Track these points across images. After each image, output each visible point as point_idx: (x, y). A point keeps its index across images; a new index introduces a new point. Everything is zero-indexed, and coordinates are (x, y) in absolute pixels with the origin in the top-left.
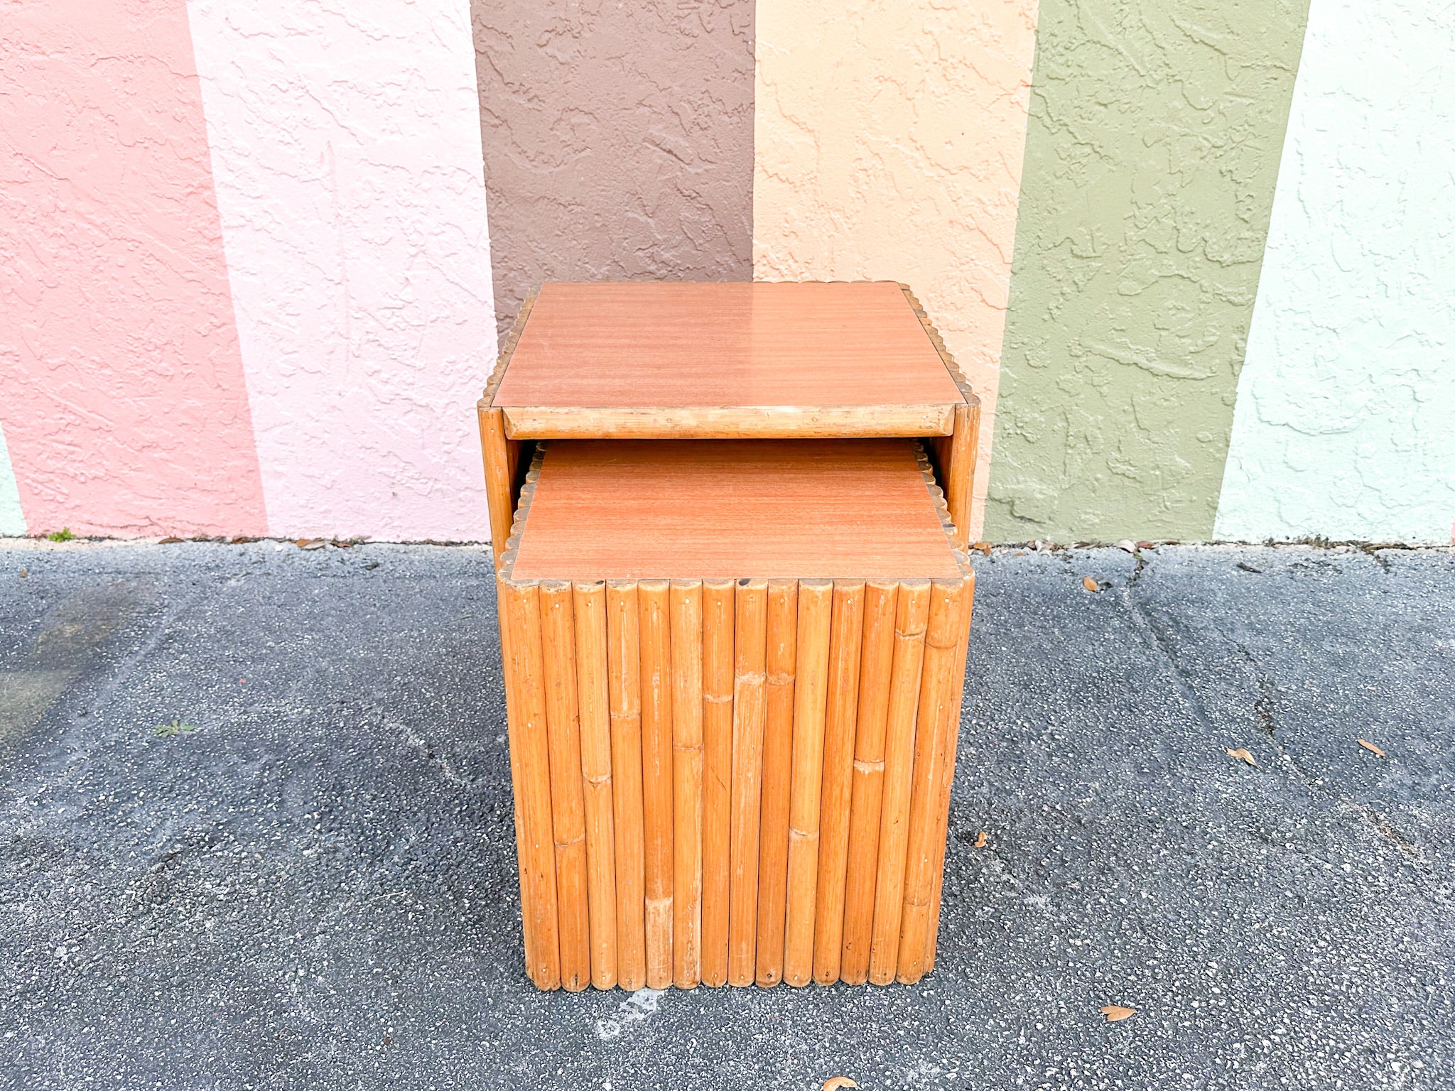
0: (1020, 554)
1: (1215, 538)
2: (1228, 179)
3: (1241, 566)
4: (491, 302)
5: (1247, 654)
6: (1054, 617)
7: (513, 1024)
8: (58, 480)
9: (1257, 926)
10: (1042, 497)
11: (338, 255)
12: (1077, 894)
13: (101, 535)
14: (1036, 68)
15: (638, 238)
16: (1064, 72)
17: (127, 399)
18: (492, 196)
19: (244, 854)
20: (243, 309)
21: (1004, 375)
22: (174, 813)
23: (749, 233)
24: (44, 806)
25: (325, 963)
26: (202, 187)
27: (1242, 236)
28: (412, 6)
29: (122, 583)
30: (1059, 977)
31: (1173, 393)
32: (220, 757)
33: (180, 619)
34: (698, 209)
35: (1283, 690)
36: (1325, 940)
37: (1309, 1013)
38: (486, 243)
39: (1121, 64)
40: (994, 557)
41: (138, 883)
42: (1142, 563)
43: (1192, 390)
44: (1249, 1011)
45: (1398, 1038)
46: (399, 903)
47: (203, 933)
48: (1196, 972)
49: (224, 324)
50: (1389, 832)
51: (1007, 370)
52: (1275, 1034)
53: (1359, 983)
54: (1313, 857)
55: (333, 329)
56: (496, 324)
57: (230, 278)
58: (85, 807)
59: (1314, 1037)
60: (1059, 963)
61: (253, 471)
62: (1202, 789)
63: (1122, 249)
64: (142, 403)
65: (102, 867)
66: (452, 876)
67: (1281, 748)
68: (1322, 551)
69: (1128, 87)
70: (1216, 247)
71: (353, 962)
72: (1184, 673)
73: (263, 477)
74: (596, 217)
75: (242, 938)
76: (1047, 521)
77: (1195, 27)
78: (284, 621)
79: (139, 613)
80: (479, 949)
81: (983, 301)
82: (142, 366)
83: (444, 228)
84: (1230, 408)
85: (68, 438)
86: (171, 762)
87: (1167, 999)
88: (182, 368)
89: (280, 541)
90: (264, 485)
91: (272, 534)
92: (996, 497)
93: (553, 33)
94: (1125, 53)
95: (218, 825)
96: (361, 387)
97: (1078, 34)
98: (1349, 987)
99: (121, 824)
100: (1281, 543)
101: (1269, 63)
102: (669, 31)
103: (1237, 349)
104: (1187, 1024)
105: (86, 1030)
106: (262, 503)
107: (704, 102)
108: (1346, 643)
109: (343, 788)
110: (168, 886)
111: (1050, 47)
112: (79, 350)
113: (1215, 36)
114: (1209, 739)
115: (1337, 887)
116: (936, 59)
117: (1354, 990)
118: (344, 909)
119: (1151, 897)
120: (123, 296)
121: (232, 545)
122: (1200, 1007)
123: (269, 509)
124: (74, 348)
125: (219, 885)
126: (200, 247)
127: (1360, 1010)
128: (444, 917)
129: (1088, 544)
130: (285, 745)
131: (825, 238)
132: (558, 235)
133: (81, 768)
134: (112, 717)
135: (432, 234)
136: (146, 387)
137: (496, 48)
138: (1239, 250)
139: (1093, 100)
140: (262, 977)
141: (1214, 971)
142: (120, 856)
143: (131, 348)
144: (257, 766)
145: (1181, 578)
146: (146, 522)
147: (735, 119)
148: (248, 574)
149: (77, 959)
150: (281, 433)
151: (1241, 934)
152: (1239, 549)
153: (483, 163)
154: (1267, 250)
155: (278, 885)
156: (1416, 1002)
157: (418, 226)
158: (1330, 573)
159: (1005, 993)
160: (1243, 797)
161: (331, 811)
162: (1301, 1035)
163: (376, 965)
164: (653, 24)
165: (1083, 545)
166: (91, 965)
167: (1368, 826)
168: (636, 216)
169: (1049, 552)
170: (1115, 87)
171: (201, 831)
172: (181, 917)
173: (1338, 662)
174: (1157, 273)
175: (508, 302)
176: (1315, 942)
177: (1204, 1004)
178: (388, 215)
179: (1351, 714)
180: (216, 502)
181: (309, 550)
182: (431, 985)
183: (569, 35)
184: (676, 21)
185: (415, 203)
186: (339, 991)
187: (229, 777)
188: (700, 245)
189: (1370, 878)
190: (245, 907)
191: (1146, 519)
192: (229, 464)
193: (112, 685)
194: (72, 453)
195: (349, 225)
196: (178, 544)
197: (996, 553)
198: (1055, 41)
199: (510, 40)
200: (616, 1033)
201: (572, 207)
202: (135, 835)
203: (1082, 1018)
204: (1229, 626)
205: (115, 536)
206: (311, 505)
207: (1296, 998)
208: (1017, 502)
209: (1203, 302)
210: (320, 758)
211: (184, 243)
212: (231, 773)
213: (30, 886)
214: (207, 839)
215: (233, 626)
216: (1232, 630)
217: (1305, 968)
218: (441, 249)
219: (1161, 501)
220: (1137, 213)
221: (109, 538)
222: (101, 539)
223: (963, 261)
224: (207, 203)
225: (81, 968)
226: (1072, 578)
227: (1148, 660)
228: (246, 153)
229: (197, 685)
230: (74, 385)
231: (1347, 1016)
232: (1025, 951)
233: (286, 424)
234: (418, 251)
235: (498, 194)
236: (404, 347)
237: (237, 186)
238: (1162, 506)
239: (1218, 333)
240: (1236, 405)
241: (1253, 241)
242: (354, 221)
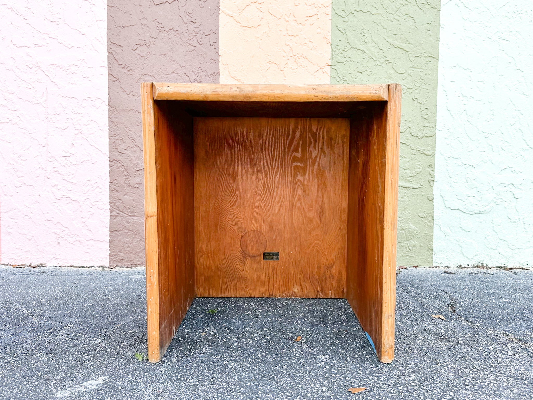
1: (434, 265)
2: (416, 102)
3: (446, 272)
4: (108, 153)
11: (45, 134)
14: (332, 59)
16: (343, 60)
18: (111, 109)
27: (425, 125)
28: (84, 35)
38: (107, 129)
39: (366, 56)
42: (400, 272)
43: (413, 194)
55: (39, 166)
56: (109, 163)
67: (459, 316)
69: (370, 65)
70: (415, 130)
73: (2, 235)
77: (394, 42)
83: (90, 123)
84: (431, 202)
89: (6, 265)
91: (2, 263)
93: (139, 45)
94: (367, 52)
96: (49, 192)
97: (348, 45)
100: (466, 267)
101: (426, 55)
102: (185, 44)
103: (430, 174)
107: (199, 71)
111: (337, 50)
113: (403, 45)
116: (292, 55)
132: (137, 125)
135: (85, 125)
137: (116, 51)
138: (424, 131)
139: (356, 71)
145: (417, 275)
147: (211, 78)
150: (12, 214)
152: (445, 269)
153: (108, 96)
154: (437, 131)
157: (79, 122)
158: (488, 275)
164: (178, 42)
170: (365, 66)
175: (115, 153)
178: (68, 117)
181: (17, 268)
183: (145, 46)
184: (188, 41)
185: (79, 112)
191: (401, 255)
195: (51, 122)
198: (339, 48)
199: (122, 48)
204: (438, 286)
206: (21, 248)
209: (413, 154)
218: (88, 131)
219: (407, 246)
228: (13, 93)
233: (15, 209)
234: (78, 132)
235: (113, 108)
236: (69, 174)
237: (7, 106)
238: (408, 248)
239: (421, 168)
240: (434, 201)
241: (430, 127)
242: (53, 120)
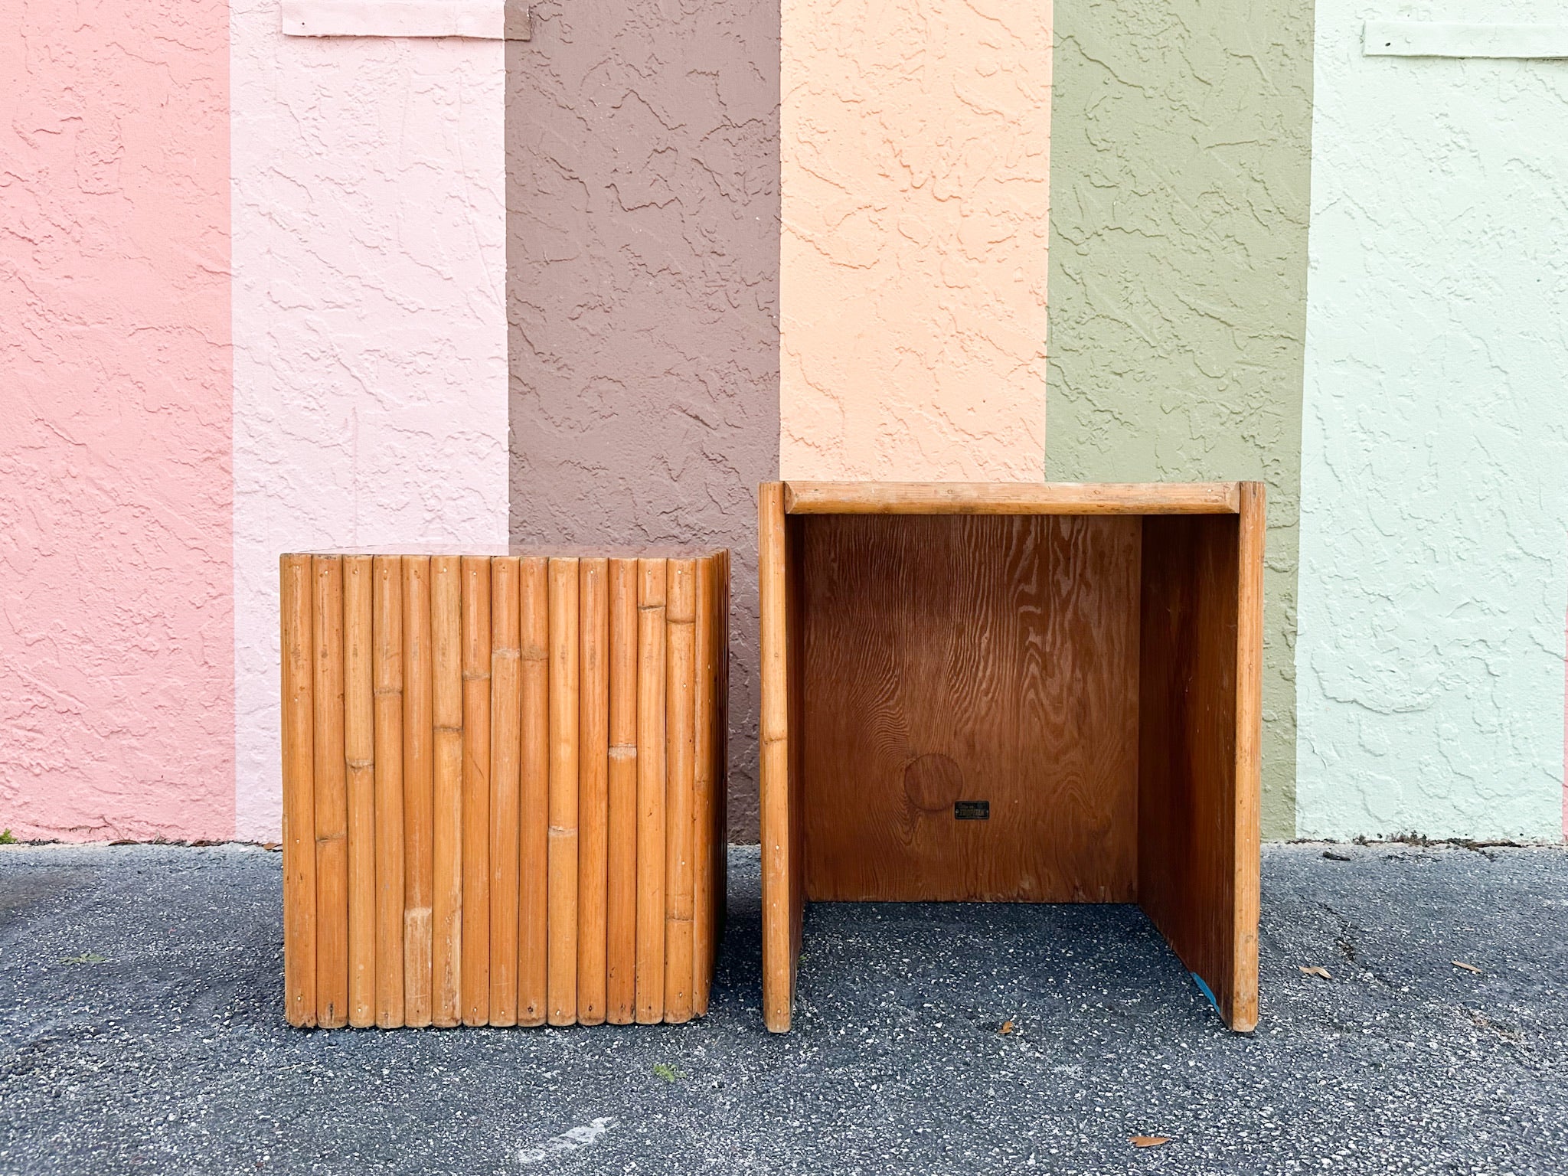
1: (1299, 836)
2: (1251, 444)
8: (11, 772)
11: (351, 521)
13: (46, 839)
14: (1050, 341)
15: (662, 501)
16: (1076, 344)
17: (103, 678)
18: (515, 460)
20: (244, 578)
26: (220, 452)
27: (1274, 500)
28: (449, 281)
34: (724, 472)
38: (505, 508)
39: (1132, 336)
49: (221, 595)
57: (234, 546)
64: (119, 682)
69: (1141, 357)
73: (239, 768)
74: (620, 481)
77: (1198, 302)
83: (463, 493)
84: (1291, 683)
85: (30, 723)
88: (169, 643)
89: (245, 844)
90: (237, 778)
91: (238, 837)
93: (585, 308)
94: (1134, 326)
97: (1088, 310)
100: (1374, 842)
101: (1275, 334)
102: (697, 306)
103: (1287, 617)
106: (233, 800)
107: (730, 370)
111: (1061, 321)
112: (62, 623)
113: (1220, 310)
116: (954, 333)
120: (119, 565)
121: (193, 847)
123: (239, 806)
124: (58, 621)
126: (208, 513)
132: (580, 499)
135: (450, 498)
136: (126, 664)
137: (529, 321)
138: (1272, 514)
139: (1108, 369)
143: (118, 621)
146: (101, 823)
147: (761, 386)
150: (264, 717)
153: (509, 429)
154: (1302, 514)
157: (436, 491)
164: (681, 300)
168: (661, 479)
170: (1128, 358)
178: (407, 480)
180: (182, 798)
183: (600, 309)
184: (704, 298)
185: (435, 468)
188: (726, 508)
192: (202, 753)
194: (32, 740)
195: (365, 490)
198: (1066, 316)
199: (542, 313)
201: (597, 471)
205: (61, 840)
211: (192, 509)
218: (459, 514)
220: (1164, 477)
221: (54, 841)
222: (45, 843)
224: (222, 468)
228: (269, 419)
230: (50, 662)
234: (434, 516)
235: (521, 459)
237: (256, 452)
240: (1298, 681)
241: (1286, 505)
242: (371, 486)
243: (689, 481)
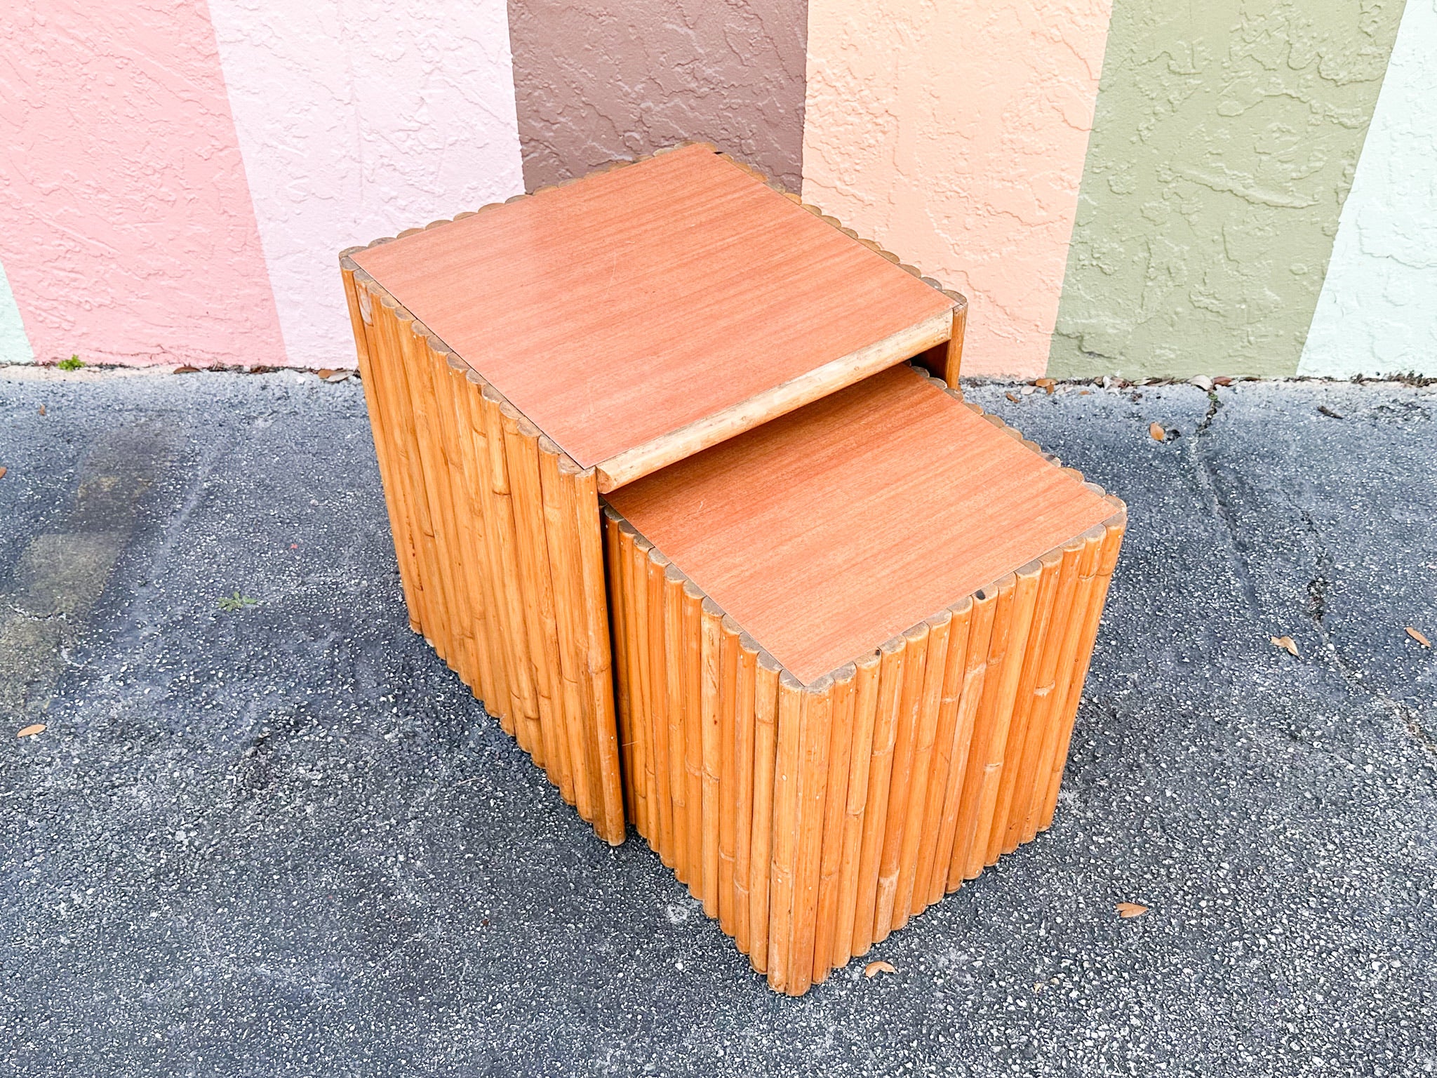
0: (1084, 393)
1: (1299, 374)
3: (1322, 410)
4: (515, 123)
5: (1311, 523)
6: (1114, 476)
7: (594, 908)
8: (61, 307)
9: (1272, 828)
10: (1115, 331)
11: (346, 72)
12: (1105, 791)
13: (112, 363)
15: (677, 52)
17: (127, 226)
18: (514, 6)
19: (330, 739)
20: (247, 131)
21: (1082, 203)
22: (255, 695)
23: (803, 46)
24: (129, 686)
25: (421, 849)
27: (1363, 51)
29: (146, 424)
30: (1080, 873)
31: (1269, 222)
32: (288, 634)
33: (215, 470)
34: (745, 19)
35: (1340, 568)
36: (1334, 843)
37: (1307, 914)
38: (508, 59)
40: (1057, 397)
41: (236, 768)
42: (1216, 405)
43: (1289, 219)
44: (1252, 911)
45: (1383, 939)
46: (481, 790)
47: (306, 818)
48: (1208, 872)
49: (226, 147)
50: (1417, 730)
51: (1086, 197)
52: (1272, 934)
53: (1358, 886)
54: (1338, 757)
55: (344, 152)
56: (520, 147)
57: (230, 98)
58: (169, 688)
59: (1307, 937)
60: (1082, 860)
61: (267, 300)
62: (1239, 681)
63: (1225, 65)
64: (144, 230)
65: (199, 752)
66: (525, 763)
67: (1327, 635)
68: (1414, 389)
70: (1332, 64)
71: (446, 847)
72: (1241, 546)
73: (278, 306)
74: (630, 30)
75: (342, 823)
76: (1118, 356)
78: (323, 474)
79: (171, 461)
80: (557, 835)
81: (1065, 121)
82: (141, 190)
83: (461, 43)
84: (1331, 239)
85: (69, 266)
86: (242, 640)
87: (1178, 898)
88: (185, 193)
89: (301, 371)
90: (280, 315)
91: (291, 364)
92: (1064, 332)
95: (299, 708)
96: (376, 214)
98: (1348, 890)
99: (208, 707)
100: (1370, 380)
103: (1344, 175)
104: (1193, 922)
105: (220, 911)
106: (279, 332)
108: (1415, 511)
109: (412, 669)
110: (265, 772)
112: (72, 174)
114: (1255, 625)
115: (1355, 789)
117: (1352, 893)
118: (431, 795)
119: (1175, 796)
120: (115, 117)
121: (252, 375)
122: (1208, 906)
123: (286, 337)
124: (66, 172)
125: (311, 770)
126: (196, 64)
127: (1354, 912)
128: (522, 804)
129: (1160, 381)
130: (347, 620)
131: (889, 51)
132: (587, 50)
133: (155, 645)
134: (173, 588)
135: (448, 49)
136: (146, 213)
138: (1358, 67)
140: (366, 862)
141: (1225, 872)
142: (214, 739)
143: (129, 172)
144: (326, 644)
145: (1254, 425)
146: (158, 350)
148: (274, 412)
149: (197, 843)
150: (294, 262)
151: (1256, 836)
152: (1324, 386)
154: (1390, 67)
155: (366, 770)
156: (1407, 906)
157: (433, 40)
158: (1417, 418)
159: (1030, 887)
160: (1280, 691)
161: (404, 694)
162: (1296, 935)
163: (467, 851)
165: (1156, 381)
166: (211, 850)
167: (1398, 724)
169: (1116, 390)
171: (284, 715)
172: (283, 803)
173: (1404, 534)
174: (1263, 92)
175: (533, 123)
176: (1325, 845)
177: (1211, 903)
178: (400, 28)
179: (1406, 598)
180: (230, 330)
181: (333, 383)
182: (518, 870)
185: (428, 15)
186: (438, 875)
187: (302, 656)
188: (747, 59)
189: (1389, 781)
190: (340, 792)
191: (1226, 354)
192: (241, 293)
193: (164, 549)
194: (75, 280)
195: (357, 39)
196: (195, 375)
197: (1060, 391)
200: (685, 917)
201: (603, 18)
202: (222, 718)
203: (1099, 913)
204: (1297, 488)
205: (126, 364)
206: (331, 335)
207: (1297, 900)
208: (1087, 337)
209: (1312, 125)
210: (384, 637)
211: (177, 60)
212: (302, 652)
213: (137, 769)
214: (292, 723)
215: (271, 479)
216: (1299, 493)
217: (1310, 871)
218: (459, 65)
219: (1244, 336)
220: (1246, 26)
221: (121, 366)
222: (113, 367)
223: (1044, 77)
224: (200, 16)
225: (202, 852)
226: (1138, 424)
227: (1206, 530)
229: (249, 550)
230: (71, 210)
231: (1340, 918)
232: (1051, 847)
233: (300, 252)
234: (433, 67)
235: (520, 5)
236: (422, 173)
238: (1245, 340)
239: (1325, 158)
240: (1337, 237)
241: (1374, 57)
242: (363, 35)
243: (706, 29)
